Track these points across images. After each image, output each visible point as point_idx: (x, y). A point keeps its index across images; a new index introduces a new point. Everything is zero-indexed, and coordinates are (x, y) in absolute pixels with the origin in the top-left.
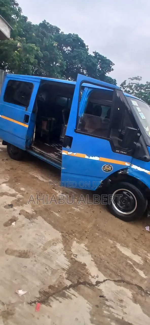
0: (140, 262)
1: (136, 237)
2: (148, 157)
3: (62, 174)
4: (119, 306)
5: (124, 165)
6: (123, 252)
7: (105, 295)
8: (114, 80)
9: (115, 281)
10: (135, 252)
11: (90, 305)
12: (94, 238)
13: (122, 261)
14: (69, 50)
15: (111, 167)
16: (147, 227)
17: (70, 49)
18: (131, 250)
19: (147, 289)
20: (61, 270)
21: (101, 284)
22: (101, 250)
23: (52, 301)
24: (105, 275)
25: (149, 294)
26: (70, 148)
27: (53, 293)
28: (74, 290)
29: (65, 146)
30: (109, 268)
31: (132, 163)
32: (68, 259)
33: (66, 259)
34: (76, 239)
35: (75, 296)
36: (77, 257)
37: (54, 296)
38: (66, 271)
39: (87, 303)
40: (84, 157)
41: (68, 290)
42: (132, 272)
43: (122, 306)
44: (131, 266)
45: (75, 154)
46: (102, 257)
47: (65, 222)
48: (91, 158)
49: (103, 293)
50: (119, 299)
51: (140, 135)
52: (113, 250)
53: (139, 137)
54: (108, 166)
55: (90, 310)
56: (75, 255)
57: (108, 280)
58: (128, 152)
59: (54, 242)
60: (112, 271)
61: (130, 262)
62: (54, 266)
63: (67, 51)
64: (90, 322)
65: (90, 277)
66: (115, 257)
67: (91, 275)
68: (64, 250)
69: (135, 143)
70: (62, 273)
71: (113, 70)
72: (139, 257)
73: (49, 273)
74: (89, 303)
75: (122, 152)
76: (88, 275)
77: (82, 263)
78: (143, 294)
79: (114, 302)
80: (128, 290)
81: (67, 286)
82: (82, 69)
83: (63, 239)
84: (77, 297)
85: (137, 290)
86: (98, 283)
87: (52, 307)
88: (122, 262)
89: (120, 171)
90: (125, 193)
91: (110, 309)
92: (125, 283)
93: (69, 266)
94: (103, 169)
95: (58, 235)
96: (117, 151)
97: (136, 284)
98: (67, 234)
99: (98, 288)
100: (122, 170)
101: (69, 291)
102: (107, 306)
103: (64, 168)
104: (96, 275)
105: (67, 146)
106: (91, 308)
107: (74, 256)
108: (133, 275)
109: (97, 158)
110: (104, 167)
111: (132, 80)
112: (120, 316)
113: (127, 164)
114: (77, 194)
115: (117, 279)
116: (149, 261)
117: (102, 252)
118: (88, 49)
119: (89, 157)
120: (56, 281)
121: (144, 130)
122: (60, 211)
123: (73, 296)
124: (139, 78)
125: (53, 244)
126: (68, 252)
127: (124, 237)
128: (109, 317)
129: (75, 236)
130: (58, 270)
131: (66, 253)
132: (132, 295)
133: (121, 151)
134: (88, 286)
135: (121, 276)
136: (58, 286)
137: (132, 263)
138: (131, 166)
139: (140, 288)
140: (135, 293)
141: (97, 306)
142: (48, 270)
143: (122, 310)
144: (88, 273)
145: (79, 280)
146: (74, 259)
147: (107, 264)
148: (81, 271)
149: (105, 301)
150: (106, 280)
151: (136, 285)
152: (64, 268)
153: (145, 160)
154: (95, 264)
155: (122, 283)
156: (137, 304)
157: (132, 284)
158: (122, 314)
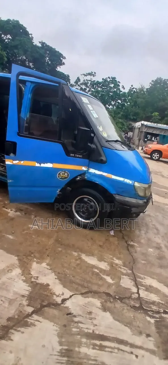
0: (106, 268)
1: (101, 244)
2: (104, 158)
3: (9, 188)
4: (88, 319)
5: (81, 170)
6: (88, 262)
7: (72, 312)
8: (67, 76)
9: (82, 294)
10: (101, 259)
11: (57, 327)
12: (57, 254)
13: (88, 271)
14: (9, 39)
15: (67, 173)
16: (111, 231)
17: (10, 37)
18: (97, 258)
19: (115, 294)
20: (20, 297)
21: (67, 301)
22: (66, 265)
23: (13, 334)
24: (70, 291)
25: (117, 298)
26: (15, 156)
27: (13, 325)
28: (37, 315)
29: (8, 154)
30: (74, 282)
31: (89, 167)
32: (27, 283)
33: (26, 284)
34: (35, 259)
35: (39, 321)
36: (38, 279)
37: (14, 328)
38: (27, 297)
39: (53, 325)
40: (34, 165)
41: (30, 318)
42: (99, 280)
43: (91, 319)
44: (97, 274)
45: (22, 162)
46: (67, 272)
47: (21, 244)
48: (43, 165)
49: (70, 309)
50: (87, 312)
51: (94, 136)
52: (78, 262)
53: (93, 137)
54: (63, 172)
55: (57, 332)
56: (36, 277)
57: (75, 294)
58: (83, 156)
59: (9, 269)
60: (79, 284)
61: (96, 270)
62: (10, 296)
63: (6, 39)
64: (59, 345)
65: (55, 296)
66: (81, 269)
67: (56, 294)
68: (22, 275)
69: (89, 144)
70: (22, 300)
71: (64, 64)
72: (105, 263)
73: (6, 305)
74: (55, 325)
75: (78, 156)
76: (53, 296)
77: (44, 284)
78: (112, 300)
79: (83, 317)
80: (97, 300)
81: (29, 313)
82: (27, 61)
83: (19, 264)
84: (41, 322)
85: (105, 297)
86: (64, 300)
87: (13, 341)
88: (89, 273)
89: (78, 177)
90: (86, 200)
91: (80, 324)
92: (92, 293)
93: (29, 291)
94: (59, 177)
95: (14, 259)
96: (71, 155)
97: (104, 291)
98: (24, 257)
99: (65, 306)
100: (80, 175)
101: (33, 318)
102: (76, 322)
103: (10, 181)
104: (61, 293)
105: (10, 154)
106: (59, 329)
107: (34, 279)
108: (100, 283)
109: (49, 165)
110: (59, 174)
111: (85, 75)
112: (90, 329)
113: (84, 169)
114: (34, 209)
115: (84, 291)
116: (115, 265)
117: (67, 267)
118: (32, 38)
119: (40, 164)
120: (15, 312)
121: (98, 130)
122: (13, 232)
123: (36, 323)
124: (93, 73)
125: (8, 272)
126: (27, 276)
127: (89, 247)
128: (79, 334)
129: (35, 257)
130: (17, 298)
131: (25, 277)
132: (100, 304)
133: (76, 155)
134: (53, 307)
135: (87, 287)
136: (19, 316)
137: (98, 271)
138: (88, 170)
139: (108, 294)
140: (103, 300)
141: (65, 326)
142: (4, 302)
143: (92, 322)
144: (52, 293)
145: (42, 303)
146: (36, 282)
147: (73, 278)
148: (44, 293)
149: (73, 318)
150: (73, 295)
151: (104, 293)
152: (23, 294)
153: (102, 162)
154: (60, 282)
155: (90, 295)
156: (107, 312)
157: (100, 293)
158: (92, 327)
